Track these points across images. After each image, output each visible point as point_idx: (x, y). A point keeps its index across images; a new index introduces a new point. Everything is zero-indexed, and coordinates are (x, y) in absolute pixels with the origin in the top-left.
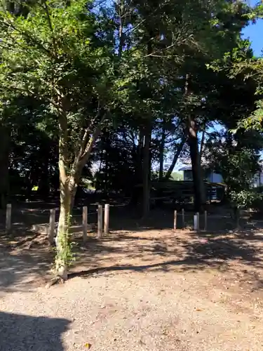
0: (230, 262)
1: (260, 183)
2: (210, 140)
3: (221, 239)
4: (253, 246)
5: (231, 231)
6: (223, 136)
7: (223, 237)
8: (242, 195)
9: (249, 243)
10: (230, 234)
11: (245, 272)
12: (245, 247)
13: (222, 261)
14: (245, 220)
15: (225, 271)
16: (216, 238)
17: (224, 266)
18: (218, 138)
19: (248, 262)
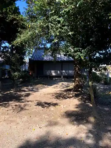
0: (10, 103)
1: (25, 69)
2: (3, 50)
3: (8, 93)
4: (20, 94)
5: (12, 89)
6: (9, 48)
7: (8, 92)
8: (16, 74)
9: (19, 93)
10: (12, 90)
11: (16, 105)
12: (17, 95)
13: (7, 102)
14: (18, 84)
15: (7, 107)
16: (5, 93)
17: (7, 104)
18: (7, 49)
19: (17, 101)
